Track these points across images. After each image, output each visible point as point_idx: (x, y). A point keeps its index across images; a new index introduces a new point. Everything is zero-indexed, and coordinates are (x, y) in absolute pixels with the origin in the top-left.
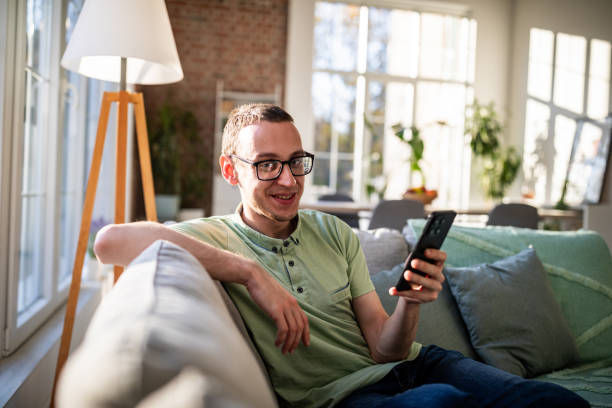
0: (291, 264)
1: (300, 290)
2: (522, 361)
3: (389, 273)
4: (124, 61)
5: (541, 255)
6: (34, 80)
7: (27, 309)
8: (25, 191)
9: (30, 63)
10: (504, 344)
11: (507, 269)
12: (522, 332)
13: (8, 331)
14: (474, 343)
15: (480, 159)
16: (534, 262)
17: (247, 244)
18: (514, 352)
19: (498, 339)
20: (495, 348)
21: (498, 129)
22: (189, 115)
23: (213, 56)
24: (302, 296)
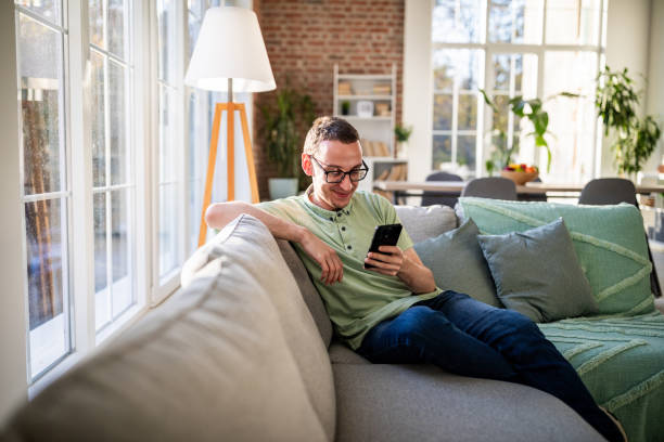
0: (344, 229)
1: (350, 248)
2: (540, 309)
3: (433, 240)
4: (230, 80)
5: (568, 225)
6: (164, 88)
7: (166, 274)
8: (161, 181)
9: (161, 78)
10: (523, 294)
11: (533, 236)
12: (539, 286)
13: (153, 289)
14: (499, 294)
15: (612, 130)
16: (562, 231)
17: (310, 215)
18: (532, 301)
19: (518, 290)
20: (513, 298)
21: (632, 96)
22: (307, 99)
23: (330, 38)
24: (351, 251)
